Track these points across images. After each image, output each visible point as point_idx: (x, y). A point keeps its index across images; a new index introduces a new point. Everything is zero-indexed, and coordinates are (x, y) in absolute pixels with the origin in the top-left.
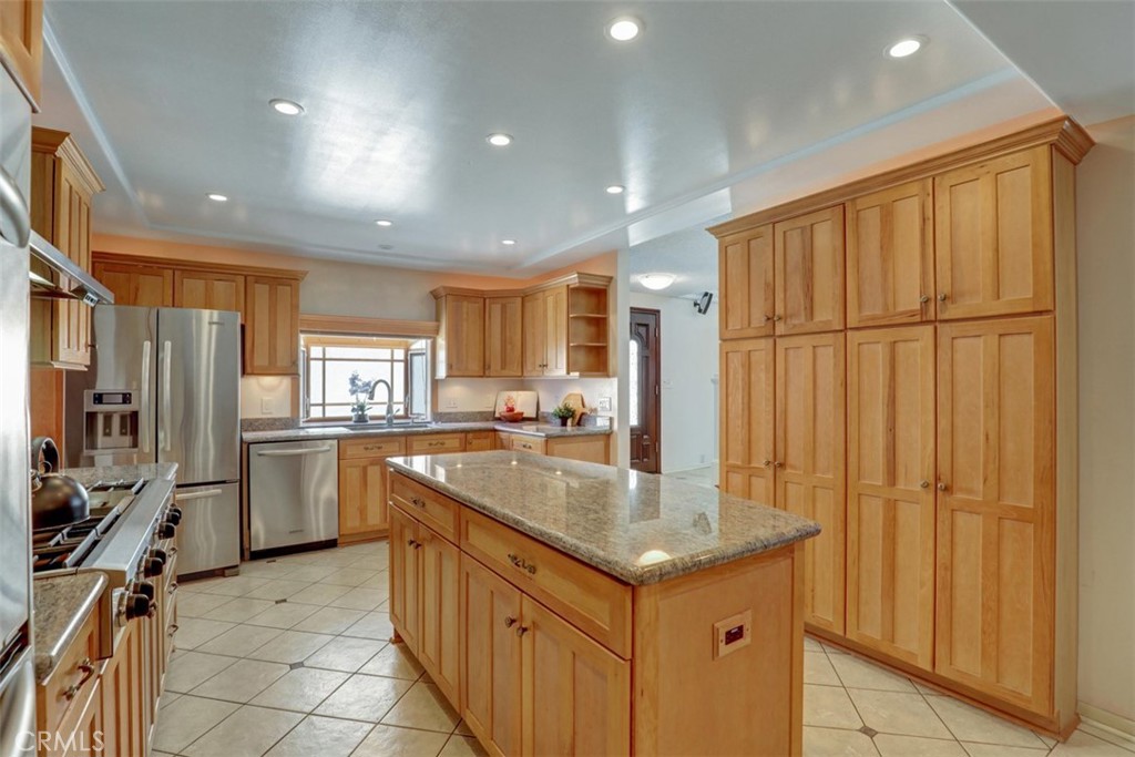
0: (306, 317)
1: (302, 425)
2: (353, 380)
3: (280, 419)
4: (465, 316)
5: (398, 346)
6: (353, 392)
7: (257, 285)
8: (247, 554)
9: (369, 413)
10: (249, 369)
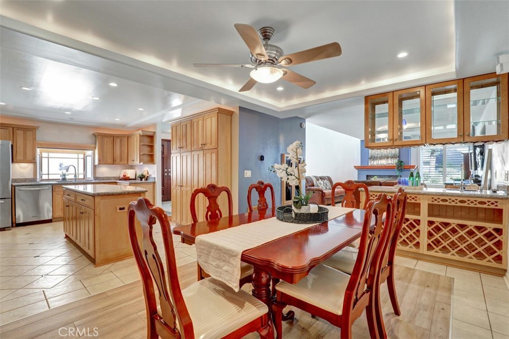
0: (39, 142)
1: (38, 181)
2: (61, 165)
3: (29, 179)
4: (106, 143)
5: (81, 153)
6: (61, 169)
7: (18, 131)
8: (14, 225)
9: (67, 177)
10: (15, 160)
